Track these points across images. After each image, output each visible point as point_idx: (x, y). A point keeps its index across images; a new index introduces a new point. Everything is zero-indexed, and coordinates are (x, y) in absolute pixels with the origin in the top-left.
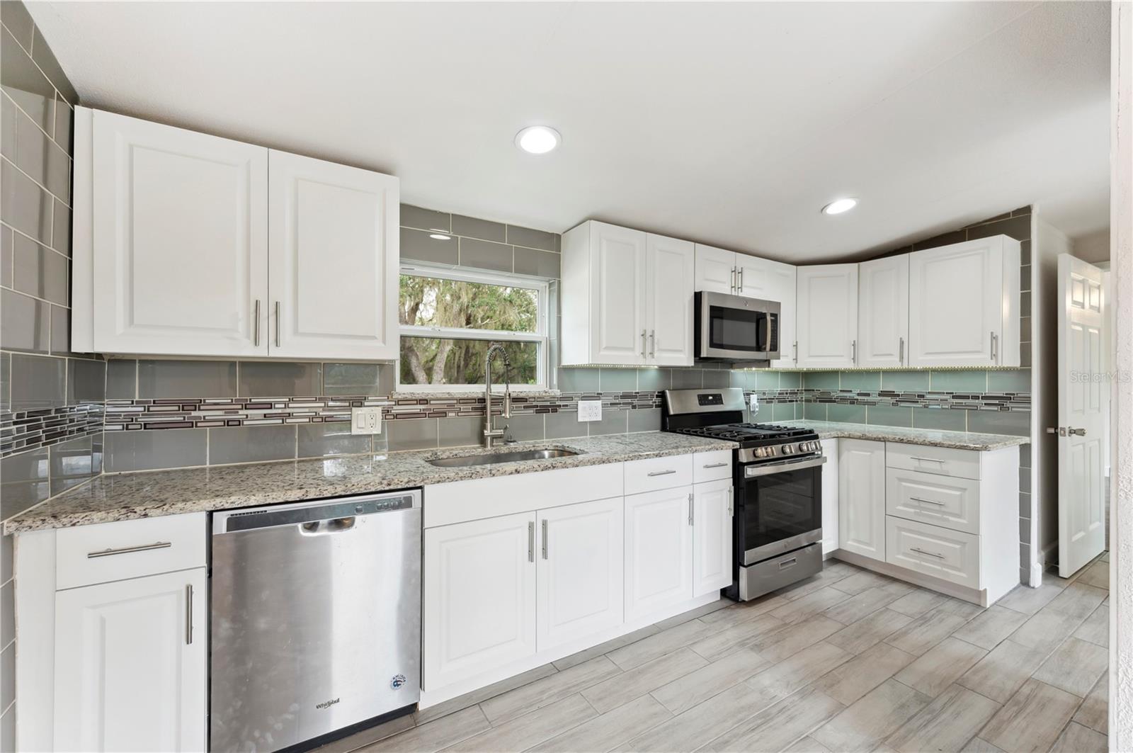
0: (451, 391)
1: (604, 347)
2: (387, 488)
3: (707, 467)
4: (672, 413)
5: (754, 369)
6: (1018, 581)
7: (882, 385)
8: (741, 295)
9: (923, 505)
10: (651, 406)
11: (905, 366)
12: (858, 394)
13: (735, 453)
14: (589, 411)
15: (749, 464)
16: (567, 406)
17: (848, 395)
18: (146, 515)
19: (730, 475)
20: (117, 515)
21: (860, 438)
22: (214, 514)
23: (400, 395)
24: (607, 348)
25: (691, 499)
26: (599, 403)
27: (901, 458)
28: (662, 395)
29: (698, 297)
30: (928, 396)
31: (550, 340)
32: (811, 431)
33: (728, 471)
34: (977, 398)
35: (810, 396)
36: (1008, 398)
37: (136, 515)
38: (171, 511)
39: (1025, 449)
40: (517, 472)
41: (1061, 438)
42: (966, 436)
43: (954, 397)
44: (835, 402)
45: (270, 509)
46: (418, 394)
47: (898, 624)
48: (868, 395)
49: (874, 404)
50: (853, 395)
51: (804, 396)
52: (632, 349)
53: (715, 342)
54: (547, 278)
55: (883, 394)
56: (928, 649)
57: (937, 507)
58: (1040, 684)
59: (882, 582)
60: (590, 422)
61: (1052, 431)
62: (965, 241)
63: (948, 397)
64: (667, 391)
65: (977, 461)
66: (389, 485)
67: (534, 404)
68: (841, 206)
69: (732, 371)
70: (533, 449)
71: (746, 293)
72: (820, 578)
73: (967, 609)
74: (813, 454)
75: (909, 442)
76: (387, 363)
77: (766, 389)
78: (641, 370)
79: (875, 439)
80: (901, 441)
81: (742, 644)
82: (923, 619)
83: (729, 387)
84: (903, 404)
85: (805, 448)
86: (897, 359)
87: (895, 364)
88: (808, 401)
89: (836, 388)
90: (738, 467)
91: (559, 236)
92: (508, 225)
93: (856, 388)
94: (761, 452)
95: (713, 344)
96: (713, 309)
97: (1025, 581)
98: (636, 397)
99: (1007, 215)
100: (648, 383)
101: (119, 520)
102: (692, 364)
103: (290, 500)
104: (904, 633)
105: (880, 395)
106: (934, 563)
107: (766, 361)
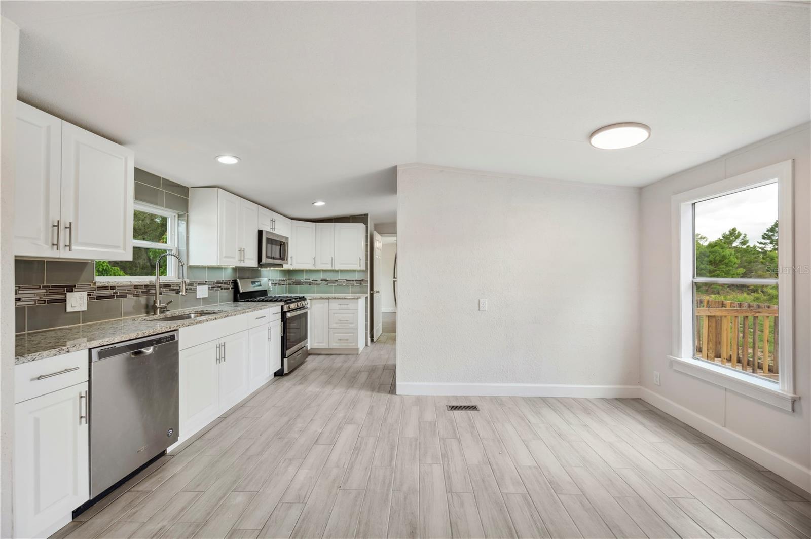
0: (132, 281)
1: (224, 255)
2: (169, 330)
3: (274, 314)
4: (241, 291)
5: (272, 268)
6: (365, 345)
7: (322, 276)
8: (274, 232)
9: (341, 322)
10: (229, 288)
11: (333, 269)
12: (313, 281)
13: (282, 307)
14: (202, 292)
15: (288, 311)
16: (191, 289)
17: (308, 281)
18: (68, 352)
19: (280, 317)
20: (55, 352)
21: (320, 299)
22: (92, 350)
23: (101, 283)
24: (225, 257)
25: (269, 329)
26: (206, 287)
27: (334, 305)
28: (235, 283)
29: (260, 233)
30: (339, 281)
31: (179, 250)
32: (303, 297)
33: (279, 316)
34: (353, 281)
35: (290, 282)
36: (362, 281)
37: (64, 352)
38: (80, 348)
39: (366, 298)
40: (216, 319)
41: (374, 294)
42: (350, 296)
43: (347, 281)
44: (302, 284)
45: (117, 346)
46: (112, 283)
47: (340, 364)
48: (317, 281)
49: (319, 285)
50: (310, 281)
51: (288, 282)
52: (234, 258)
53: (268, 255)
54: (177, 212)
55: (322, 280)
56: (350, 368)
57: (345, 322)
58: (376, 365)
59: (328, 356)
60: (202, 298)
61: (372, 292)
62: (350, 222)
63: (345, 281)
64: (238, 280)
65: (358, 303)
66: (170, 328)
67: (175, 288)
68: (319, 204)
69: (262, 269)
70: (183, 314)
71: (277, 232)
72: (307, 361)
73: (355, 356)
74: (304, 307)
75: (338, 299)
76: (90, 262)
77: (274, 279)
78: (225, 268)
79: (325, 299)
80: (335, 298)
81: (294, 385)
82: (345, 361)
83: (260, 277)
84: (329, 284)
85: (299, 305)
86: (331, 266)
87: (329, 268)
88: (289, 284)
89: (303, 278)
90: (283, 314)
91: (188, 188)
92: (162, 178)
93: (312, 277)
94: (293, 306)
95: (267, 257)
96: (267, 239)
97: (367, 345)
98: (222, 283)
99: (362, 215)
100: (227, 276)
101: (56, 355)
102: (257, 266)
103: (132, 338)
104: (342, 366)
105: (321, 281)
106: (344, 343)
107: (281, 265)
